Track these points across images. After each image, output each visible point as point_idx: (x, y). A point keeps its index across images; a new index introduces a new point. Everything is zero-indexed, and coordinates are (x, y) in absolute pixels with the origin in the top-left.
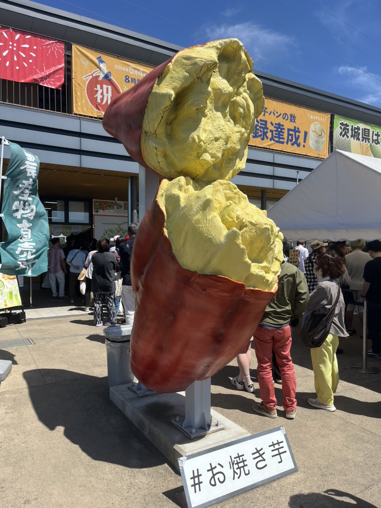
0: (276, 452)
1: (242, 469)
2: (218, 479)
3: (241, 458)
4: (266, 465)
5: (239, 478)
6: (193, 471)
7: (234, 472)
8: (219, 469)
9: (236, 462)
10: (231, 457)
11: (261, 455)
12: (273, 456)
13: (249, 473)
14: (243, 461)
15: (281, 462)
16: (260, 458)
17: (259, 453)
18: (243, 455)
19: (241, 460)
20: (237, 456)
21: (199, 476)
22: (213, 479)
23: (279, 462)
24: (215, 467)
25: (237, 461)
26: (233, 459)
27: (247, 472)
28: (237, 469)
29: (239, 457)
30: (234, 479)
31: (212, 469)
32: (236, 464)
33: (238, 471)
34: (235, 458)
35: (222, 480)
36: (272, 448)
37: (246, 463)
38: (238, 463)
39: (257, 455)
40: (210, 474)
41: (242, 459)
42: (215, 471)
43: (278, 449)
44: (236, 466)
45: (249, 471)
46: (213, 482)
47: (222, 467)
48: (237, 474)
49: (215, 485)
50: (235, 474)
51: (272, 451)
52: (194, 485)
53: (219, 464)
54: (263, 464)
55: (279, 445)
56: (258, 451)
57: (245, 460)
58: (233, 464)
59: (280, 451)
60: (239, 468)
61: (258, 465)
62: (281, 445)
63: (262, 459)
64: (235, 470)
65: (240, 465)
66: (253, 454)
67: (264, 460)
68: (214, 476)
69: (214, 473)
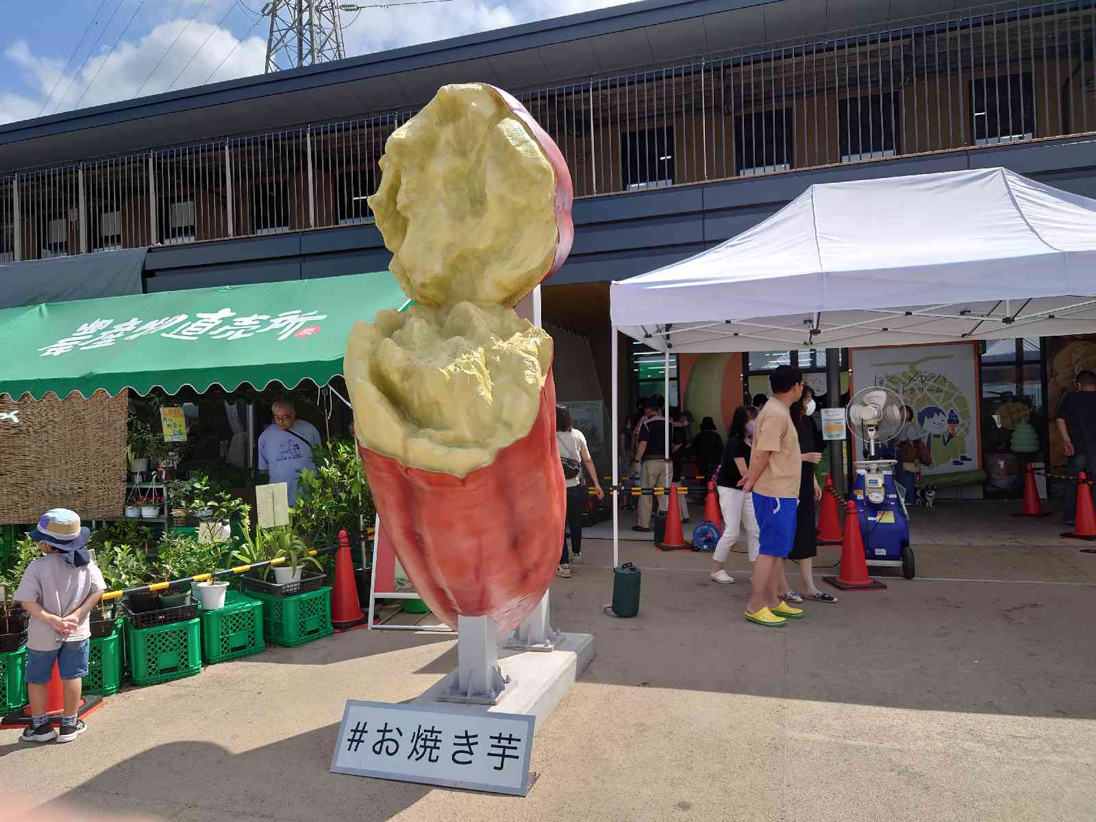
0: (500, 751)
1: (428, 750)
2: (387, 747)
3: (435, 735)
4: (470, 762)
5: (417, 759)
6: (359, 723)
7: (415, 749)
8: (395, 735)
9: (424, 737)
10: (420, 726)
11: (469, 744)
12: (489, 754)
13: (436, 761)
14: (436, 740)
15: (501, 768)
16: (466, 748)
17: (468, 740)
18: (440, 732)
19: (434, 738)
20: (430, 729)
21: (363, 731)
22: (380, 744)
23: (495, 768)
24: (391, 731)
25: (426, 736)
26: (422, 731)
27: (434, 758)
28: (421, 746)
29: (432, 732)
30: (409, 757)
31: (385, 731)
32: (422, 739)
33: (421, 751)
34: (425, 731)
35: (391, 751)
36: (495, 742)
37: (438, 744)
38: (425, 740)
39: (464, 741)
40: (379, 737)
41: (437, 736)
42: (388, 735)
43: (505, 748)
44: (421, 742)
45: (437, 757)
46: (377, 748)
47: (401, 734)
48: (418, 753)
49: (379, 753)
50: (415, 752)
51: (492, 746)
52: (352, 740)
53: (398, 729)
54: (466, 757)
55: (510, 743)
56: (467, 737)
57: (440, 741)
58: (418, 738)
59: (508, 752)
60: (425, 747)
61: (457, 757)
62: (513, 744)
63: (468, 750)
64: (418, 746)
65: (428, 743)
66: (456, 737)
67: (471, 753)
68: (382, 742)
69: (386, 738)
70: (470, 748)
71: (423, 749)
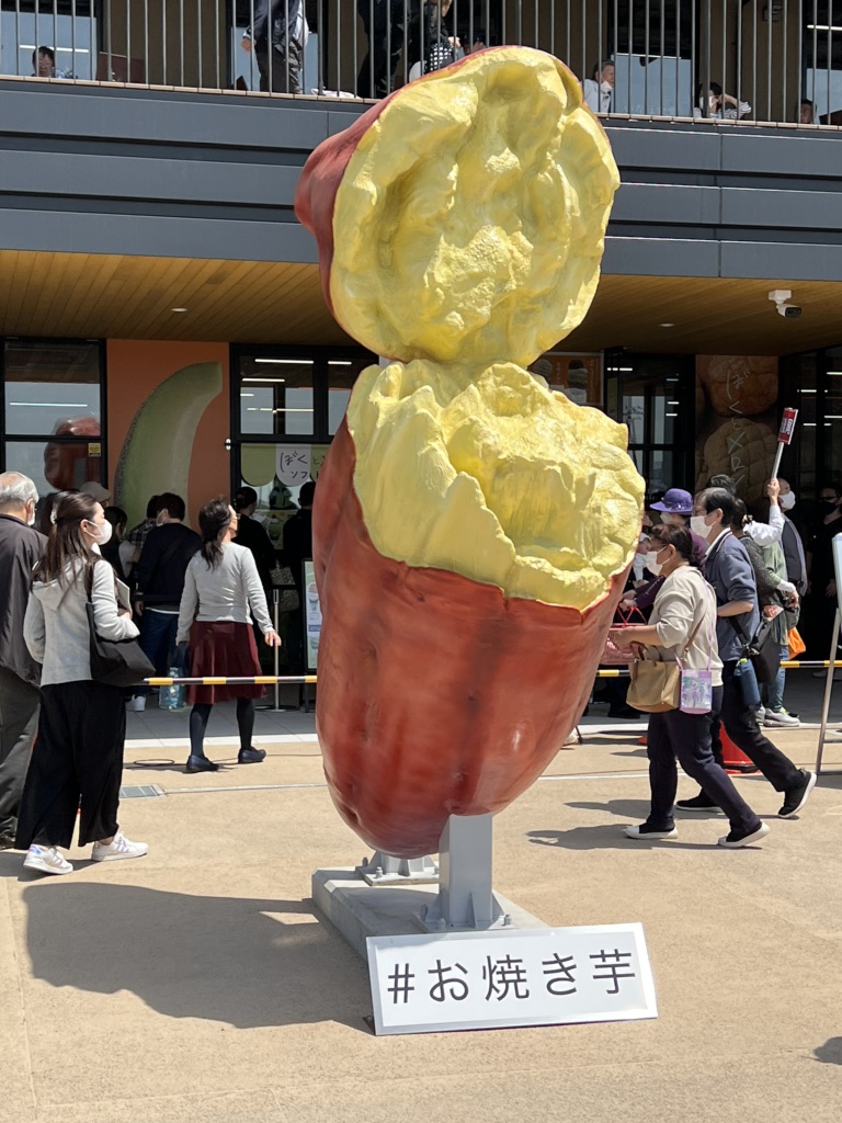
0: (609, 971)
1: (511, 985)
2: (452, 991)
3: (513, 965)
4: (574, 990)
5: (500, 999)
6: (397, 965)
7: (492, 986)
8: (456, 973)
9: (499, 969)
10: (489, 958)
11: (565, 970)
12: (595, 977)
13: (527, 996)
14: (518, 971)
15: (616, 991)
16: (563, 975)
17: (561, 966)
18: (520, 961)
19: (513, 968)
20: (505, 959)
21: (407, 976)
22: (439, 988)
23: (609, 992)
24: (449, 969)
25: (502, 968)
26: (493, 963)
27: (522, 993)
28: (499, 982)
29: (509, 961)
30: (488, 998)
32: (498, 973)
33: (502, 987)
34: (498, 962)
35: (458, 994)
36: (599, 961)
37: (522, 976)
39: (557, 966)
40: (435, 978)
41: (517, 967)
42: (446, 976)
43: (613, 966)
44: (497, 977)
45: (528, 992)
46: (437, 993)
47: (465, 972)
48: (498, 991)
49: (442, 999)
50: (493, 990)
51: (597, 967)
52: (396, 989)
53: (457, 965)
54: (567, 986)
55: (618, 960)
56: (559, 961)
57: (524, 971)
58: (491, 972)
59: (619, 971)
60: (507, 982)
61: (554, 987)
62: (623, 960)
63: (565, 976)
64: (495, 983)
65: (508, 977)
66: (544, 963)
67: (571, 979)
68: (441, 983)
69: (444, 979)
70: (568, 974)
71: (504, 985)
